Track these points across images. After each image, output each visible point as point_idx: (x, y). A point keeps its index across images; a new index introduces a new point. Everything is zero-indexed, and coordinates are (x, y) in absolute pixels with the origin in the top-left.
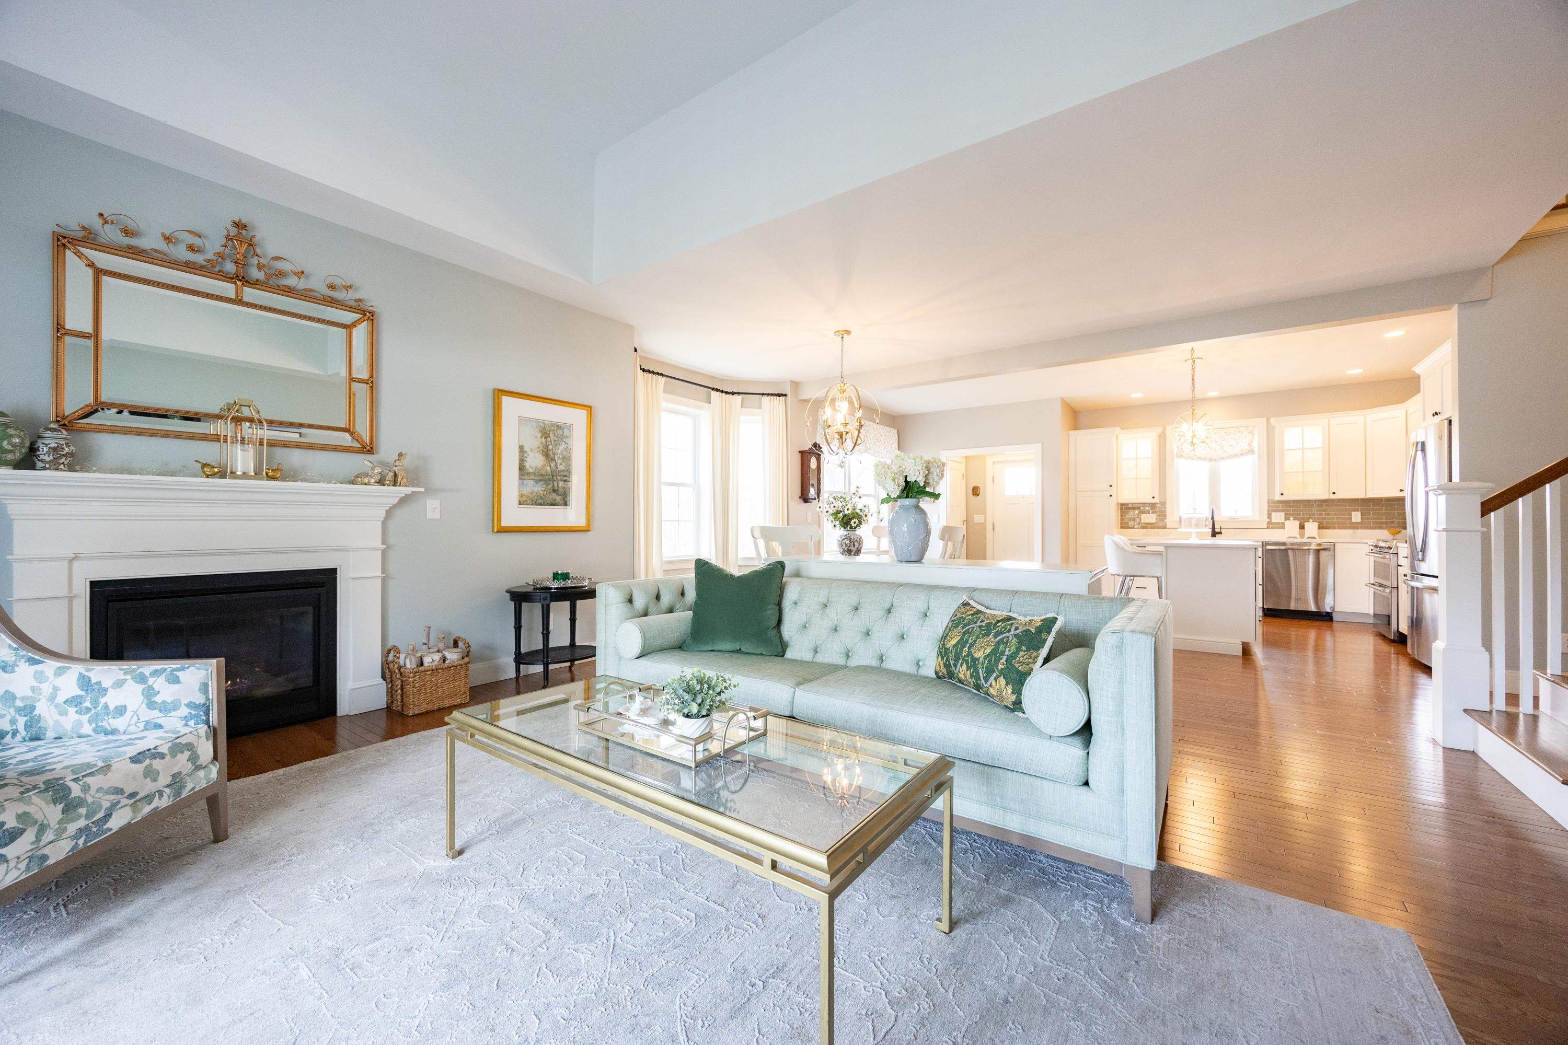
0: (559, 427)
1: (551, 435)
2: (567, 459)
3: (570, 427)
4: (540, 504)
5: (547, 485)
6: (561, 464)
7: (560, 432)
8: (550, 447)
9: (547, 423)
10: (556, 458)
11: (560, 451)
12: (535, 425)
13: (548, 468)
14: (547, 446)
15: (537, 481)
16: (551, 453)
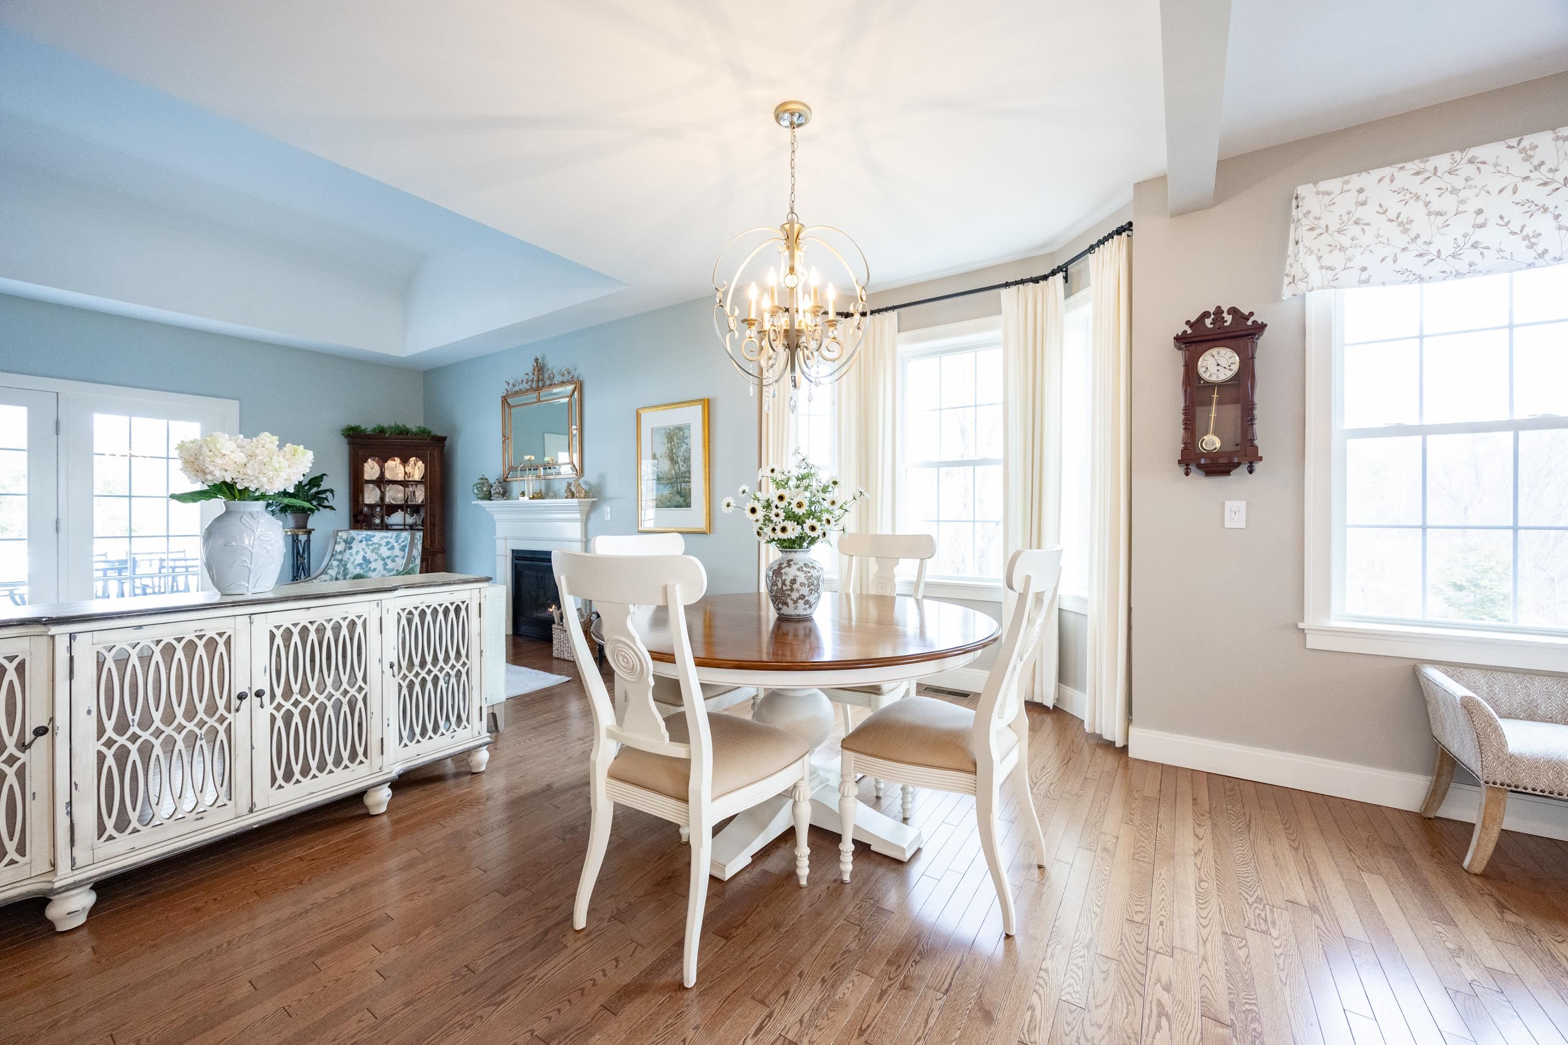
0: (680, 429)
1: (675, 439)
2: (687, 460)
3: (688, 427)
4: (669, 507)
5: (673, 488)
6: (683, 466)
7: (681, 433)
8: (674, 450)
9: (671, 428)
10: (679, 460)
11: (681, 453)
12: (663, 432)
13: (673, 471)
14: (672, 450)
15: (666, 485)
16: (675, 456)
